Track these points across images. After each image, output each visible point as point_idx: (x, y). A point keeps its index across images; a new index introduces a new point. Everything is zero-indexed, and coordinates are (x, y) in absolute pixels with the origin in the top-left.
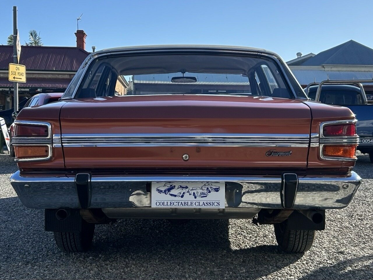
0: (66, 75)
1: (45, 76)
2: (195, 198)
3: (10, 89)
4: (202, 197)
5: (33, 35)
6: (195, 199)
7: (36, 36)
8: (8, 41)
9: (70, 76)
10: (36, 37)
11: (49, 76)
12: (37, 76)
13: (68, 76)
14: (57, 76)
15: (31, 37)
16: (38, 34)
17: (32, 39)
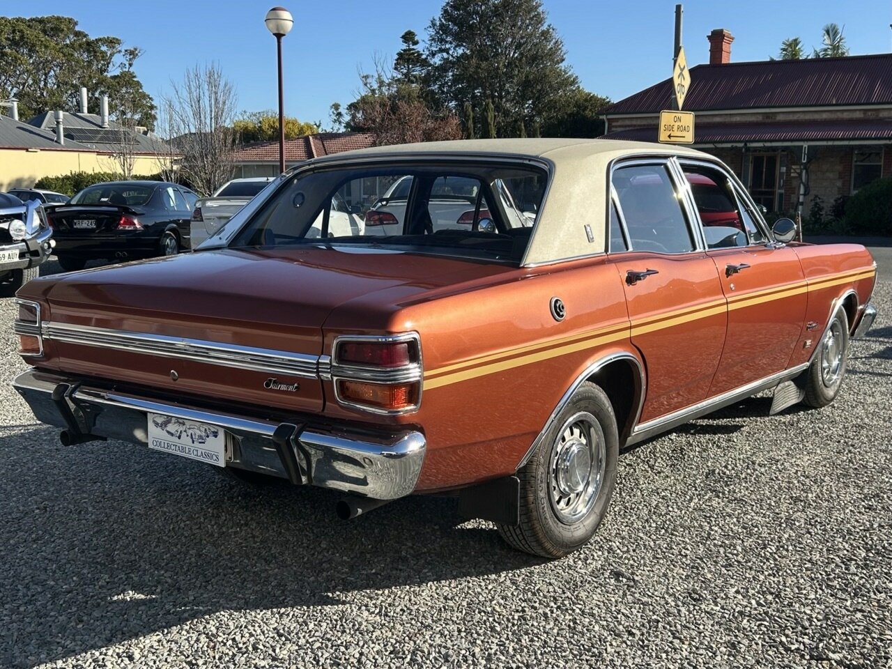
0: (858, 112)
1: (816, 117)
2: (193, 443)
3: (746, 144)
4: (200, 443)
5: (830, 32)
6: (193, 445)
7: (836, 33)
8: (782, 49)
9: (864, 114)
10: (835, 38)
11: (825, 116)
12: (802, 117)
13: (862, 113)
14: (839, 115)
15: (826, 37)
16: (840, 31)
17: (828, 42)
